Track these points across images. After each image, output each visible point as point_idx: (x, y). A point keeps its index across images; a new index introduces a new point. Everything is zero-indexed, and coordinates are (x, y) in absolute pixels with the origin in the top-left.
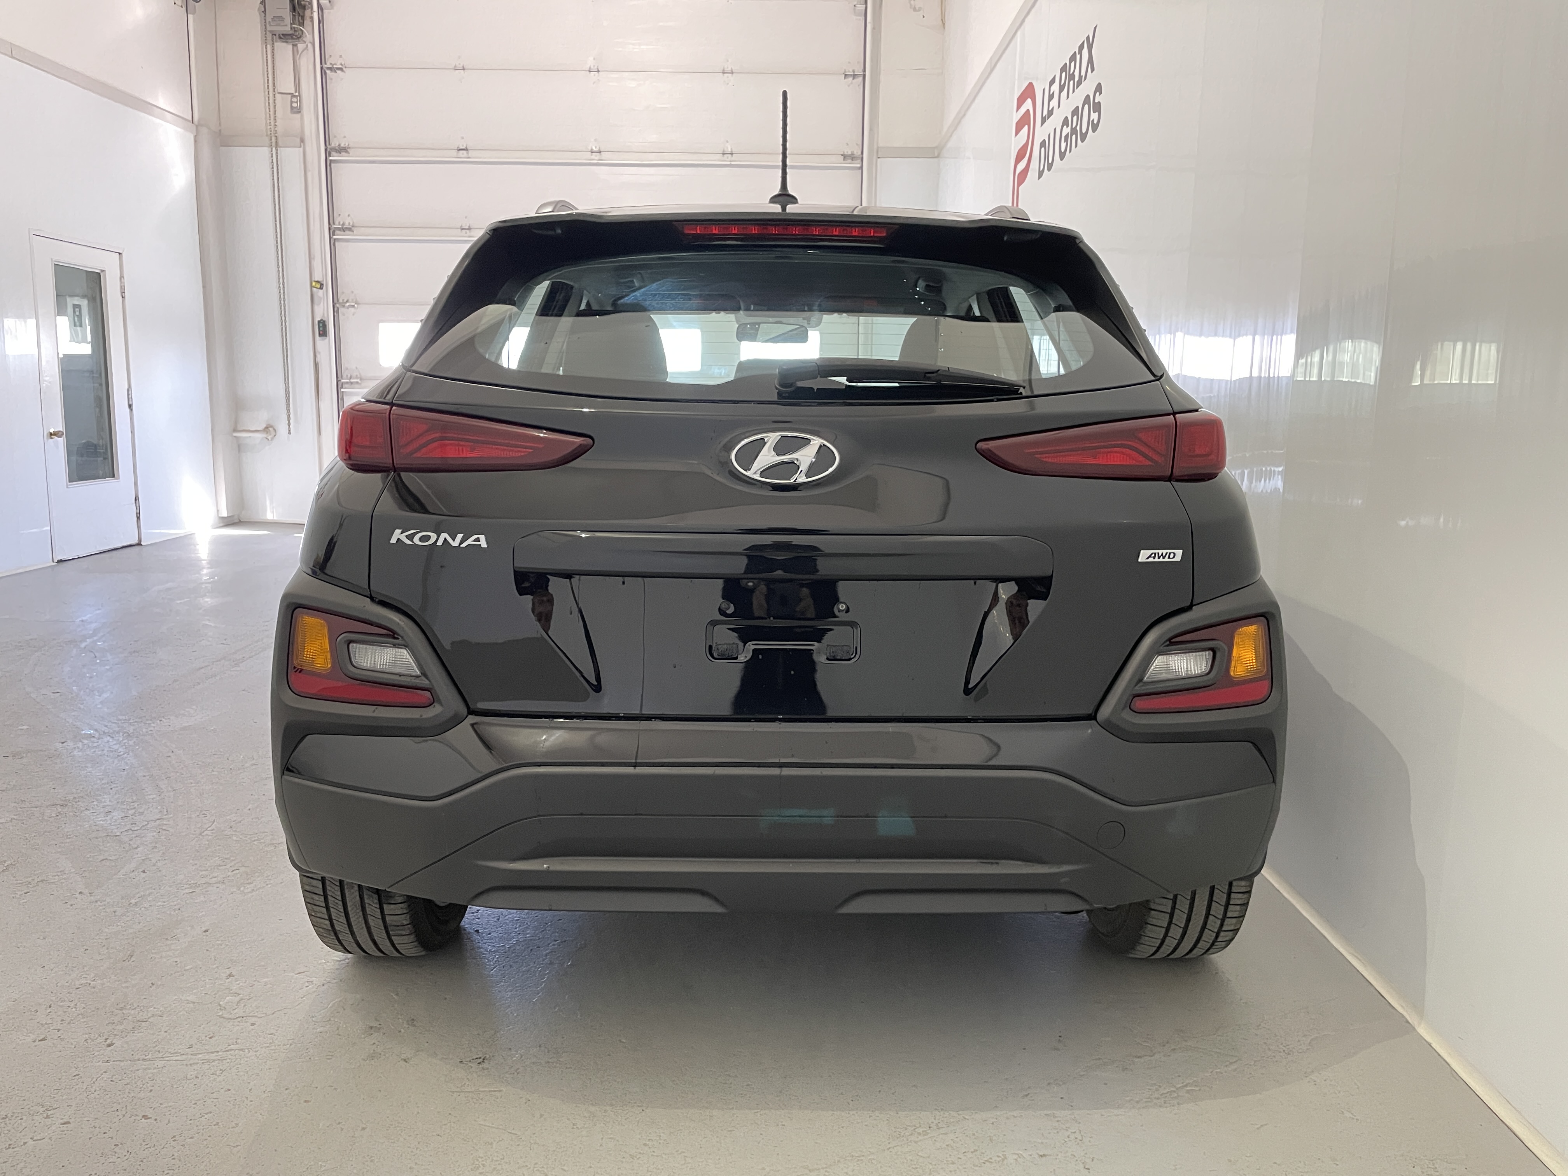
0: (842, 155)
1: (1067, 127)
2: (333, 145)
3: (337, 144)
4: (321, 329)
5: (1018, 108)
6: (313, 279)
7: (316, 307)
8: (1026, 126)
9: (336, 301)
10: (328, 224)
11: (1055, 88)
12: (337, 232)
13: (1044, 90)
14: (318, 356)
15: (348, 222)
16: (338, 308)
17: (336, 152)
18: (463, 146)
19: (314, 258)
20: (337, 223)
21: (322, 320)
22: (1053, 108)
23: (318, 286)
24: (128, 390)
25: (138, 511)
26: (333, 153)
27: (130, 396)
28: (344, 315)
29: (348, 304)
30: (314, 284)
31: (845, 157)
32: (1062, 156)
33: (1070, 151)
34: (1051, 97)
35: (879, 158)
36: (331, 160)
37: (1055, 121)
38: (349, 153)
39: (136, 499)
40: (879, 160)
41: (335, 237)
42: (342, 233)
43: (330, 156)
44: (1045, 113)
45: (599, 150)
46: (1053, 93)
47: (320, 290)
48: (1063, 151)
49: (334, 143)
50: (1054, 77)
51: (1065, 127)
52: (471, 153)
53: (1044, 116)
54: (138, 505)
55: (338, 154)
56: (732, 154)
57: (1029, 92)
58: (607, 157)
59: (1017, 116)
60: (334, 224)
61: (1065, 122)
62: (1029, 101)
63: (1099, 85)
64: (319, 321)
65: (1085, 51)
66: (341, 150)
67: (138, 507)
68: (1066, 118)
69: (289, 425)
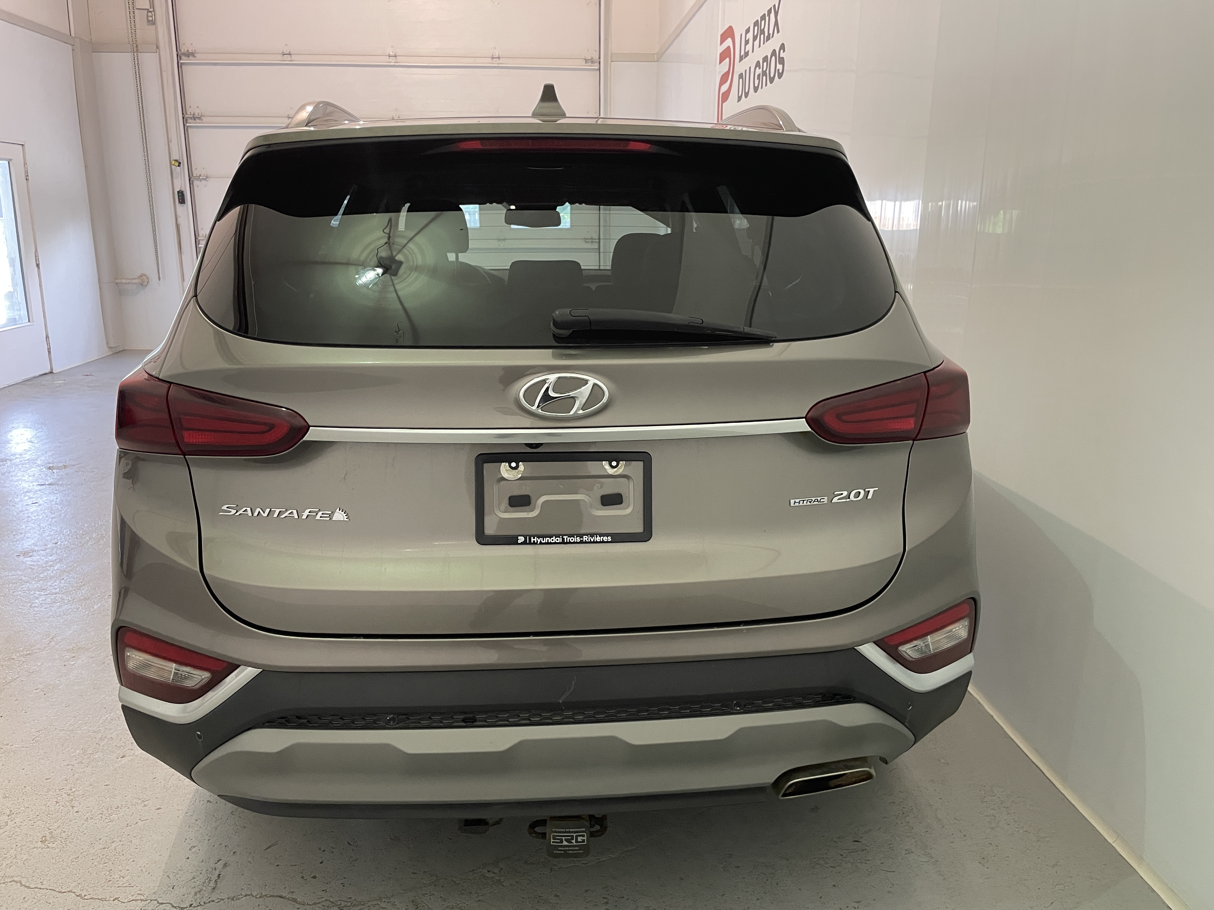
0: (584, 59)
1: (760, 68)
2: (182, 51)
3: (186, 50)
4: (180, 198)
5: (721, 43)
6: (172, 159)
7: (174, 180)
8: (728, 59)
9: (190, 177)
10: (181, 114)
11: (750, 36)
12: (189, 120)
13: (741, 35)
14: (179, 219)
15: (197, 112)
16: (193, 181)
17: (185, 56)
18: (287, 51)
19: (171, 142)
20: (189, 113)
21: (180, 190)
22: (748, 51)
23: (177, 164)
24: (35, 253)
25: (49, 347)
26: (183, 57)
27: (37, 258)
28: (198, 186)
29: (201, 178)
30: (173, 162)
31: (586, 61)
32: (756, 89)
33: (762, 88)
34: (747, 42)
35: (612, 61)
36: (182, 63)
37: (750, 62)
38: (196, 57)
39: (47, 337)
40: (612, 63)
41: (187, 125)
42: (193, 121)
43: (181, 59)
44: (743, 53)
45: (395, 54)
46: (749, 39)
47: (178, 167)
48: (756, 85)
49: (183, 50)
50: (749, 27)
51: (758, 68)
52: (294, 57)
53: (741, 55)
54: (48, 342)
55: (187, 58)
56: (499, 58)
57: (729, 33)
58: (402, 61)
59: (721, 49)
60: (186, 113)
61: (758, 64)
62: (729, 40)
63: (783, 45)
64: (178, 192)
65: (772, 15)
66: (188, 55)
67: (48, 344)
68: (758, 62)
69: (159, 273)
